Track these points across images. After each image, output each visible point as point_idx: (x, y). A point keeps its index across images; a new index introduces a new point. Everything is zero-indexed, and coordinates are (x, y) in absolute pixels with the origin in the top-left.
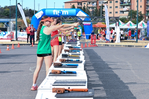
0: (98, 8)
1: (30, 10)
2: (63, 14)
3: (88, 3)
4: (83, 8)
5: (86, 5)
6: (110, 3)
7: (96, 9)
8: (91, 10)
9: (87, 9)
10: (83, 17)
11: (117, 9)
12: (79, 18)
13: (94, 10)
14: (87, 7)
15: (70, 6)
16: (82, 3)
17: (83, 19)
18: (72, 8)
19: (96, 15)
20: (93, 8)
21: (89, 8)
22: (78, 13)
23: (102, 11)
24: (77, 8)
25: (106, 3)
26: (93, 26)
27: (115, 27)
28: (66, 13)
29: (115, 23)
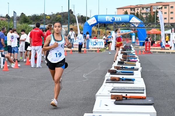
0: (152, 14)
1: (82, 16)
2: (116, 20)
3: (142, 9)
4: (136, 14)
5: (139, 11)
6: (165, 8)
7: (150, 14)
8: (144, 16)
9: (140, 15)
10: (137, 23)
11: (172, 14)
12: (132, 24)
13: (148, 16)
14: (141, 13)
15: (122, 12)
16: (135, 8)
17: (137, 26)
18: (125, 14)
19: (150, 21)
20: (146, 14)
21: (143, 14)
22: (132, 19)
23: (156, 17)
24: (130, 14)
25: (160, 9)
26: (147, 33)
27: (171, 33)
28: (119, 19)
29: (171, 30)
